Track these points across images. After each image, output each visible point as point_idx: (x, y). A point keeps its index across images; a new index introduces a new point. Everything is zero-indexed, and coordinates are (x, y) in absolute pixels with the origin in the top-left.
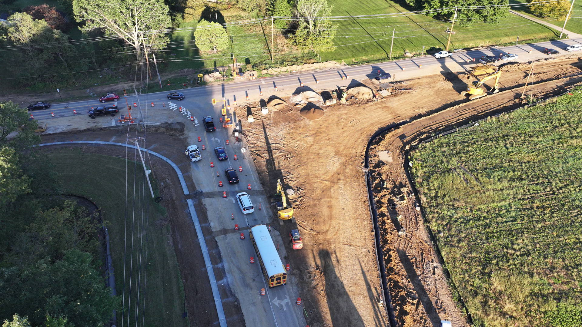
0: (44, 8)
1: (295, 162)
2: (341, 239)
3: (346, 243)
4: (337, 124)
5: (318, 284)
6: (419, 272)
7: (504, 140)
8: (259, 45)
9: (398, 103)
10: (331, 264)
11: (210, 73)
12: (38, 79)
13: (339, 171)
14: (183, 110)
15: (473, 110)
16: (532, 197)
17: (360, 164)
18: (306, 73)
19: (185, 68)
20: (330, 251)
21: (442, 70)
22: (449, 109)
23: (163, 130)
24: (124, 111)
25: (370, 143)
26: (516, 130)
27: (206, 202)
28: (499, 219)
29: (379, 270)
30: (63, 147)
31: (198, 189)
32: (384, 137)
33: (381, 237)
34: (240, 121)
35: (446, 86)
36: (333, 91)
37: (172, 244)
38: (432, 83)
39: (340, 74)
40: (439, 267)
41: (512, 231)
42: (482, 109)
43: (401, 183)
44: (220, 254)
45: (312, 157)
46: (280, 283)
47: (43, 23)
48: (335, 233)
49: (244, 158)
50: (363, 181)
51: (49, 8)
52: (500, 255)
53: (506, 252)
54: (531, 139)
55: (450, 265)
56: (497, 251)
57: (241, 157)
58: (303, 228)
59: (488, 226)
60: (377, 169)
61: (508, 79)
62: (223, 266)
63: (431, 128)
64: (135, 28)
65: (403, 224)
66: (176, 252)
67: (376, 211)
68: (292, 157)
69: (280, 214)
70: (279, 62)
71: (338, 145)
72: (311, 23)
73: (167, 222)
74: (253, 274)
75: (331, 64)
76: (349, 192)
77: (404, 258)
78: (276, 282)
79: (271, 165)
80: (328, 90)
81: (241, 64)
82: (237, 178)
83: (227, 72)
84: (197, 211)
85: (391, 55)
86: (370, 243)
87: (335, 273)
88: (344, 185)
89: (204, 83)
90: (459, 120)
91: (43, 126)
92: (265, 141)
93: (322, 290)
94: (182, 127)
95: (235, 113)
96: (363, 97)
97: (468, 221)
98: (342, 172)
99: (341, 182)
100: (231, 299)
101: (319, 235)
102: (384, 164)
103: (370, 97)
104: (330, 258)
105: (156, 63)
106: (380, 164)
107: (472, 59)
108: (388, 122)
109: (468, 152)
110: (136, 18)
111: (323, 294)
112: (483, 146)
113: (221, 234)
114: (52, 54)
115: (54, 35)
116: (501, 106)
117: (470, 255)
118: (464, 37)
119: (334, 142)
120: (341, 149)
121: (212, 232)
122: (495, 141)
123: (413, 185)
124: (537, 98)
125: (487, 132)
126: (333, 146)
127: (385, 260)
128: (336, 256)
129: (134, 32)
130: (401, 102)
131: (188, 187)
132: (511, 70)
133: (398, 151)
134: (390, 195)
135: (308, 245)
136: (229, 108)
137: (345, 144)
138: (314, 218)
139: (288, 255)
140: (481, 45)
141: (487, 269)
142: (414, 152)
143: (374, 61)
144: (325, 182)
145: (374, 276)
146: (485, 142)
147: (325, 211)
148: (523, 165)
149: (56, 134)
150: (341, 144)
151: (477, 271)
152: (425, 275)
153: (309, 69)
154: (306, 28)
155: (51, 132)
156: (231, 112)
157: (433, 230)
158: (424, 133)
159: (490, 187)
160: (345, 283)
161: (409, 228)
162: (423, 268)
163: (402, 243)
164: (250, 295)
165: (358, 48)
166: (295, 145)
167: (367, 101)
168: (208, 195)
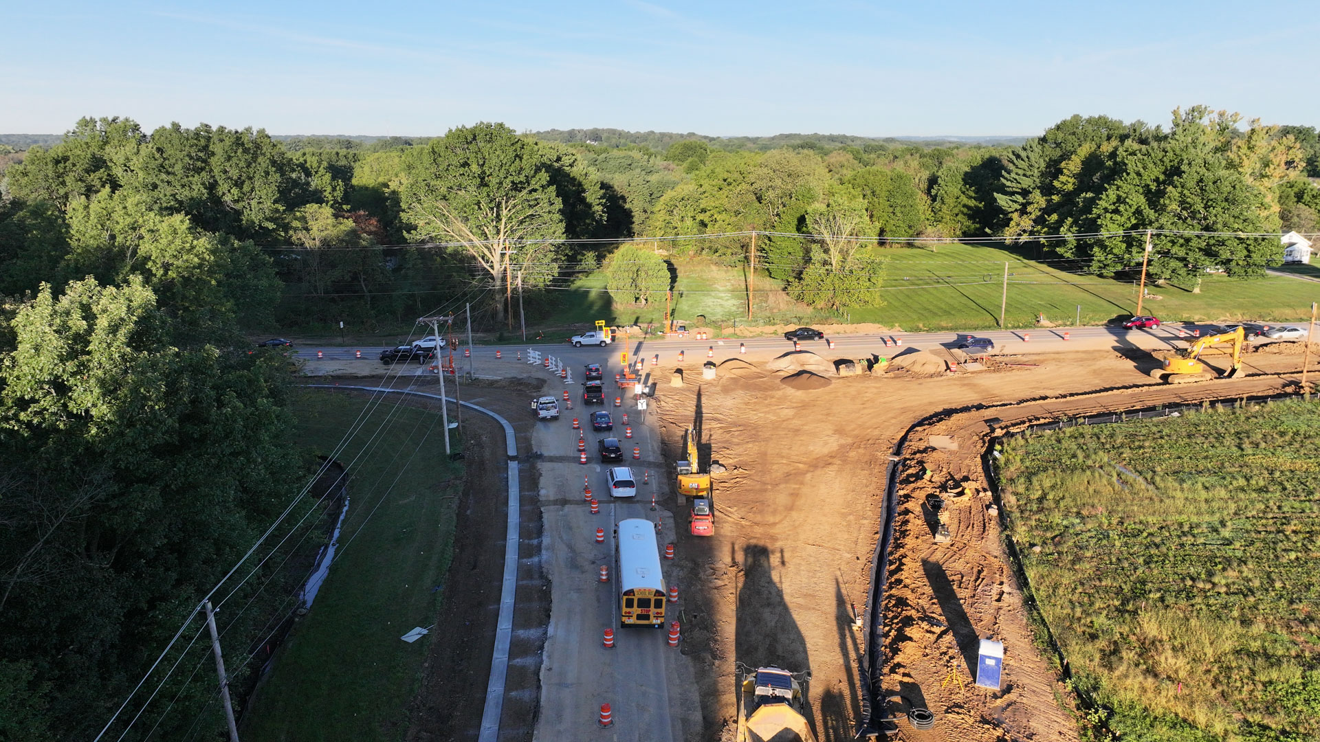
0: (360, 216)
1: (743, 436)
2: (802, 537)
3: (810, 542)
4: (855, 398)
5: (726, 585)
6: (963, 594)
7: (1238, 437)
9: (1000, 381)
13: (834, 454)
14: (552, 364)
15: (1173, 396)
17: (885, 449)
20: (770, 548)
21: (1118, 345)
22: (1116, 392)
23: (504, 384)
25: (917, 425)
26: (1274, 427)
27: (544, 467)
28: (1188, 539)
29: (872, 584)
31: (536, 451)
32: (950, 418)
33: (892, 540)
34: (654, 385)
35: (1120, 365)
36: (861, 359)
37: (455, 508)
38: (1087, 359)
39: (884, 341)
40: (1013, 592)
41: (1217, 558)
42: (1196, 396)
43: (966, 477)
44: (542, 527)
45: (783, 433)
47: (349, 224)
48: (791, 528)
49: (641, 421)
50: (882, 471)
51: (368, 215)
52: (1174, 588)
53: (1191, 585)
54: (1308, 441)
55: (1042, 591)
56: (1167, 582)
57: (637, 416)
58: (726, 515)
59: (1155, 545)
60: (918, 455)
61: (1276, 363)
62: (540, 544)
63: (1063, 413)
64: (499, 241)
65: (951, 528)
66: (458, 517)
67: (894, 508)
68: (740, 431)
69: (681, 480)
70: (762, 321)
71: (844, 423)
72: (834, 253)
73: (459, 481)
74: (595, 555)
75: (868, 328)
76: (844, 481)
77: (935, 574)
80: (850, 356)
81: (688, 322)
83: (655, 329)
84: (521, 477)
85: (1006, 322)
86: (866, 548)
87: (770, 577)
88: (838, 471)
90: (1133, 406)
92: (693, 410)
93: (731, 593)
94: (539, 384)
95: (648, 375)
96: (922, 369)
98: (838, 456)
99: (835, 467)
100: (537, 582)
101: (755, 527)
102: (934, 449)
103: (939, 370)
104: (768, 558)
106: (928, 450)
107: (1192, 334)
108: (968, 402)
109: (1141, 447)
110: (504, 220)
111: (732, 598)
112: (1181, 443)
113: (555, 505)
115: (362, 241)
116: (1246, 396)
118: (1181, 305)
119: (836, 419)
120: (849, 428)
121: (538, 502)
122: (1215, 437)
123: (993, 481)
125: (1198, 425)
126: (832, 424)
127: (889, 571)
128: (782, 556)
129: (495, 246)
130: (1007, 380)
131: (519, 447)
132: (1286, 351)
133: (975, 438)
134: (934, 489)
135: (726, 534)
136: (639, 366)
137: (860, 423)
138: (756, 505)
141: (1131, 605)
142: (1011, 440)
143: (966, 328)
144: (797, 464)
145: (858, 592)
146: (1189, 438)
147: (782, 499)
148: (1278, 473)
150: (852, 422)
151: (1108, 607)
152: (978, 599)
154: (824, 263)
156: (643, 373)
157: (1018, 542)
158: (1045, 418)
159: (1178, 495)
161: (963, 535)
162: (975, 590)
163: (938, 554)
164: (577, 579)
165: (936, 310)
166: (754, 417)
167: (931, 376)
168: (552, 459)
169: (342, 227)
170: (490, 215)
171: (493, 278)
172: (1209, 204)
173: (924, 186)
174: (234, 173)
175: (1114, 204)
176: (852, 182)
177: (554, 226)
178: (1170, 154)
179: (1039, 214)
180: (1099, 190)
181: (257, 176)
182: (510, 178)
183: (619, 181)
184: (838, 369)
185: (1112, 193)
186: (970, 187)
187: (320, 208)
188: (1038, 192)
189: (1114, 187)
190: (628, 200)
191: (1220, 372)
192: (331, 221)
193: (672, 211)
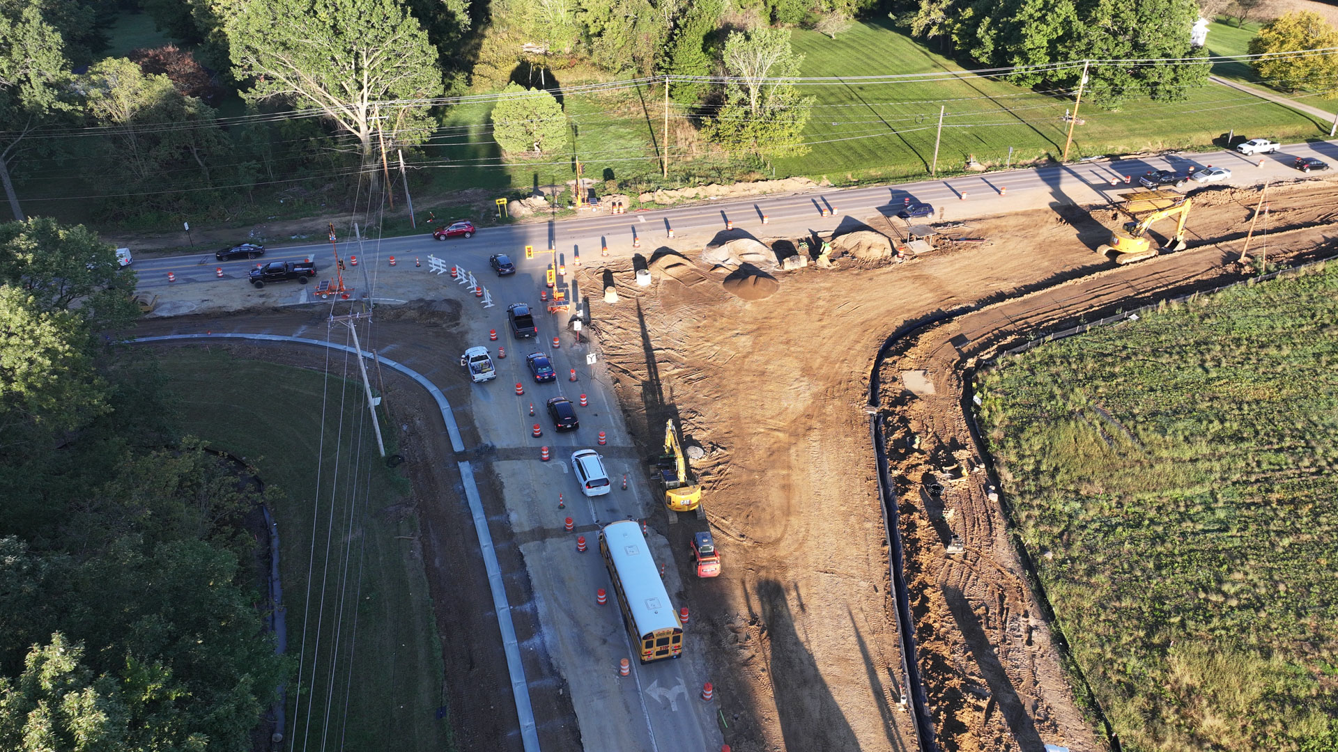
0: (169, 53)
1: (708, 389)
2: (811, 560)
3: (821, 567)
4: (808, 310)
5: (753, 656)
6: (993, 637)
7: (1199, 351)
8: (636, 142)
9: (949, 269)
10: (785, 612)
11: (525, 197)
12: (145, 204)
13: (810, 411)
14: (460, 273)
15: (1126, 285)
16: (1266, 479)
17: (860, 396)
18: (740, 202)
19: (467, 188)
20: (783, 584)
21: (1054, 200)
22: (1070, 282)
23: (412, 314)
24: (330, 274)
25: (884, 352)
26: (1228, 331)
27: (503, 468)
28: (1188, 525)
29: (899, 631)
30: (190, 345)
31: (485, 441)
32: (917, 339)
33: (904, 557)
34: (586, 300)
35: (1062, 234)
36: (800, 241)
37: (420, 558)
38: (1029, 226)
39: (817, 206)
40: (1041, 628)
41: (1220, 552)
42: (1146, 285)
43: (953, 440)
44: (529, 581)
45: (748, 379)
46: (666, 652)
47: (163, 82)
48: (796, 546)
49: (592, 378)
50: (865, 434)
51: (179, 53)
52: (1190, 605)
53: (1204, 599)
54: (1263, 353)
55: (1068, 623)
56: (1182, 596)
57: (586, 373)
58: (724, 532)
59: (1160, 539)
60: (898, 408)
61: (1207, 221)
62: (535, 610)
63: (1026, 323)
64: (362, 97)
65: (959, 530)
66: (428, 575)
67: (894, 501)
68: (702, 379)
69: (670, 498)
70: (678, 178)
71: (809, 356)
72: (754, 92)
73: (411, 509)
74: (603, 627)
75: (796, 184)
76: (832, 456)
77: (958, 605)
78: (656, 648)
79: (654, 394)
80: (788, 237)
81: (595, 181)
82: (574, 418)
83: (561, 197)
84: (480, 489)
85: (936, 166)
86: (879, 569)
87: (795, 634)
88: (821, 440)
89: (510, 220)
90: (1092, 306)
91: (149, 300)
92: (640, 344)
93: (763, 670)
94: (454, 310)
95: (575, 284)
96: (868, 254)
97: (1113, 528)
98: (815, 414)
99: (815, 435)
100: (549, 682)
101: (759, 548)
102: (914, 397)
103: (885, 254)
104: (784, 600)
105: (403, 170)
106: (907, 397)
107: (1124, 179)
108: (926, 308)
109: (1113, 376)
110: (366, 73)
111: (765, 678)
112: (1148, 364)
113: (534, 539)
114: (178, 148)
115: (186, 107)
116: (1192, 280)
117: (1117, 604)
118: (1104, 132)
119: (799, 349)
120: (816, 364)
121: (512, 534)
122: (1178, 353)
123: (982, 445)
124: (1278, 262)
125: (1158, 333)
126: (796, 358)
127: (914, 609)
128: (799, 595)
129: (359, 104)
130: (957, 266)
131: (463, 436)
132: (1215, 202)
133: (948, 372)
134: (928, 467)
135: (732, 570)
136: (562, 271)
137: (825, 354)
138: (750, 510)
139: (686, 590)
140: (1144, 148)
141: (1157, 637)
142: (985, 374)
143: (897, 178)
144: (777, 433)
145: (886, 644)
146: (1154, 355)
147: (775, 497)
148: (1246, 407)
149: (176, 317)
150: (816, 352)
151: (1135, 640)
152: (1009, 644)
153: (747, 193)
154: (742, 103)
155: (165, 314)
156: (568, 280)
157: (1028, 545)
158: (1010, 333)
159: (1165, 454)
160: (818, 655)
161: (972, 539)
162: (1004, 629)
163: (955, 573)
164: (595, 674)
165: (859, 150)
166: (710, 352)
167: (880, 264)
168: (508, 455)
170: (347, 68)
171: (359, 141)
184: (780, 261)
187: (121, 64)
191: (1161, 242)
192: (140, 82)
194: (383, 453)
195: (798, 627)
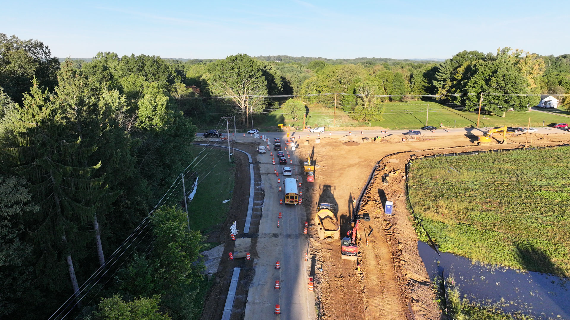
0: (193, 86)
2: (342, 183)
3: (344, 185)
5: (316, 193)
9: (419, 144)
10: (330, 189)
13: (357, 163)
15: (479, 149)
17: (374, 162)
20: (332, 186)
21: (467, 134)
22: (460, 147)
23: (247, 144)
25: (386, 156)
26: (509, 157)
27: (261, 165)
28: (463, 185)
31: (259, 161)
33: (370, 184)
34: (298, 144)
35: (465, 140)
37: (234, 175)
38: (454, 138)
41: (470, 189)
43: (398, 169)
44: (261, 179)
45: (341, 158)
46: (293, 202)
47: (191, 90)
48: (339, 181)
50: (372, 168)
52: (453, 195)
53: (458, 195)
55: (412, 196)
56: (451, 194)
58: (319, 178)
60: (384, 164)
61: (521, 139)
62: (261, 183)
63: (437, 153)
64: (244, 96)
66: (235, 177)
67: (373, 177)
68: (326, 157)
71: (362, 155)
72: (366, 101)
75: (377, 128)
76: (359, 170)
77: (381, 191)
80: (368, 137)
83: (300, 128)
84: (254, 168)
86: (362, 186)
87: (330, 192)
89: (282, 131)
90: (463, 152)
92: (311, 152)
94: (259, 143)
95: (296, 142)
96: (393, 141)
99: (356, 167)
101: (328, 181)
102: (390, 162)
103: (399, 141)
108: (406, 150)
109: (460, 162)
113: (265, 174)
115: (195, 96)
118: (496, 121)
119: (360, 154)
120: (363, 157)
121: (260, 173)
122: (487, 160)
123: (407, 170)
126: (358, 155)
127: (367, 191)
128: (335, 188)
129: (243, 98)
130: (422, 144)
131: (253, 161)
133: (405, 160)
134: (387, 172)
135: (318, 182)
137: (367, 155)
138: (328, 176)
144: (344, 166)
145: (356, 196)
146: (478, 160)
147: (337, 174)
148: (502, 169)
150: (365, 155)
151: (431, 199)
157: (409, 185)
158: (431, 154)
159: (466, 174)
161: (393, 183)
162: (392, 196)
163: (383, 187)
165: (403, 123)
166: (331, 154)
167: (396, 143)
168: (264, 163)
169: (188, 91)
170: (241, 87)
171: (241, 109)
172: (507, 84)
173: (408, 78)
174: (153, 71)
175: (474, 84)
176: (379, 76)
177: (264, 91)
178: (495, 65)
179: (449, 88)
180: (469, 78)
181: (161, 73)
182: (249, 73)
183: (288, 76)
184: (363, 140)
185: (473, 80)
186: (426, 78)
187: (181, 84)
188: (449, 80)
189: (474, 78)
190: (291, 83)
191: (499, 142)
192: (185, 89)
193: (308, 87)
194: (230, 161)
195: (332, 192)
